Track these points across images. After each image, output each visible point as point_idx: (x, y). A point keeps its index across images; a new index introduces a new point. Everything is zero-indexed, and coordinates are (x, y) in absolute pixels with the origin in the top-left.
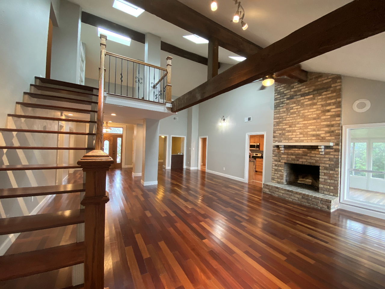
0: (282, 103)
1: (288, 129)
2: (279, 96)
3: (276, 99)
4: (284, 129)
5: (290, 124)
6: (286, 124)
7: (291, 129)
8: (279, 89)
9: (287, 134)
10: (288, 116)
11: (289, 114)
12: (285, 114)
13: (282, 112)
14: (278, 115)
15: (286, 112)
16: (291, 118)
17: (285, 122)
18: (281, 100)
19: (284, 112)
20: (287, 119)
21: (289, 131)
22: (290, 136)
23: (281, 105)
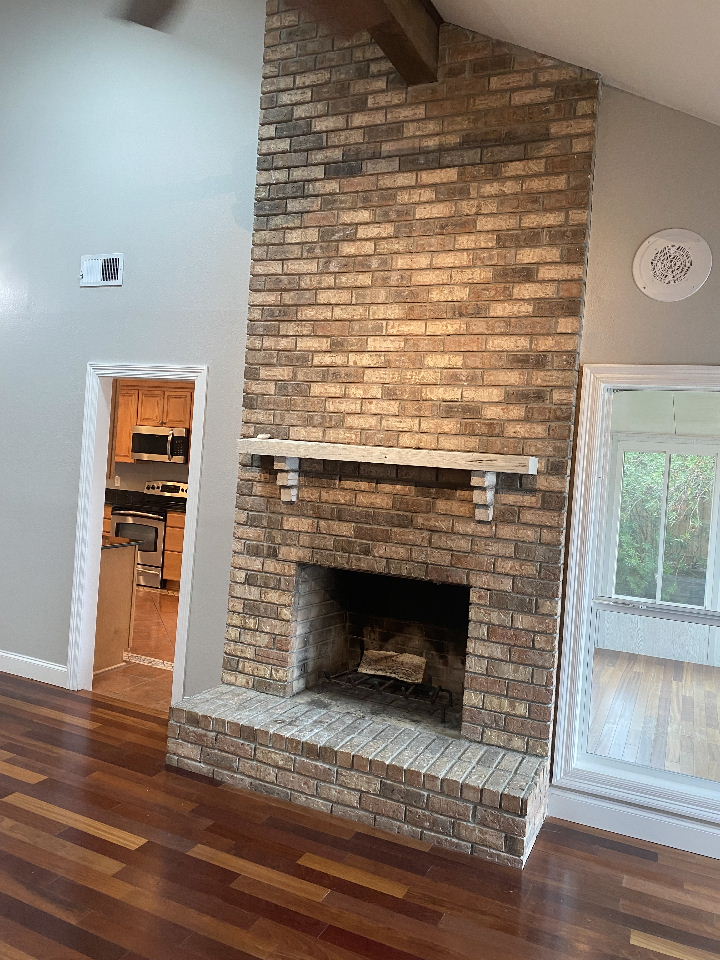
0: (301, 190)
1: (327, 359)
2: (284, 145)
3: (266, 162)
4: (302, 360)
5: (335, 328)
6: (317, 328)
7: (339, 359)
8: (285, 98)
9: (316, 389)
10: (329, 280)
11: (333, 267)
12: (312, 267)
13: (296, 250)
14: (276, 268)
15: (318, 251)
16: (345, 296)
17: (310, 313)
18: (297, 174)
19: (307, 250)
20: (323, 297)
21: (329, 374)
22: (331, 406)
23: (293, 206)
